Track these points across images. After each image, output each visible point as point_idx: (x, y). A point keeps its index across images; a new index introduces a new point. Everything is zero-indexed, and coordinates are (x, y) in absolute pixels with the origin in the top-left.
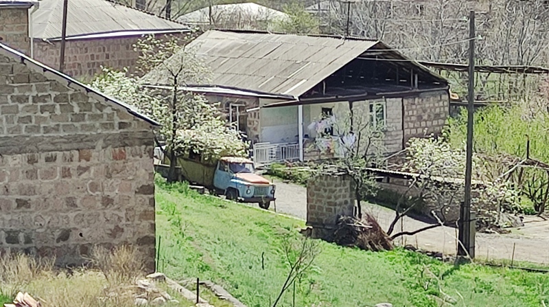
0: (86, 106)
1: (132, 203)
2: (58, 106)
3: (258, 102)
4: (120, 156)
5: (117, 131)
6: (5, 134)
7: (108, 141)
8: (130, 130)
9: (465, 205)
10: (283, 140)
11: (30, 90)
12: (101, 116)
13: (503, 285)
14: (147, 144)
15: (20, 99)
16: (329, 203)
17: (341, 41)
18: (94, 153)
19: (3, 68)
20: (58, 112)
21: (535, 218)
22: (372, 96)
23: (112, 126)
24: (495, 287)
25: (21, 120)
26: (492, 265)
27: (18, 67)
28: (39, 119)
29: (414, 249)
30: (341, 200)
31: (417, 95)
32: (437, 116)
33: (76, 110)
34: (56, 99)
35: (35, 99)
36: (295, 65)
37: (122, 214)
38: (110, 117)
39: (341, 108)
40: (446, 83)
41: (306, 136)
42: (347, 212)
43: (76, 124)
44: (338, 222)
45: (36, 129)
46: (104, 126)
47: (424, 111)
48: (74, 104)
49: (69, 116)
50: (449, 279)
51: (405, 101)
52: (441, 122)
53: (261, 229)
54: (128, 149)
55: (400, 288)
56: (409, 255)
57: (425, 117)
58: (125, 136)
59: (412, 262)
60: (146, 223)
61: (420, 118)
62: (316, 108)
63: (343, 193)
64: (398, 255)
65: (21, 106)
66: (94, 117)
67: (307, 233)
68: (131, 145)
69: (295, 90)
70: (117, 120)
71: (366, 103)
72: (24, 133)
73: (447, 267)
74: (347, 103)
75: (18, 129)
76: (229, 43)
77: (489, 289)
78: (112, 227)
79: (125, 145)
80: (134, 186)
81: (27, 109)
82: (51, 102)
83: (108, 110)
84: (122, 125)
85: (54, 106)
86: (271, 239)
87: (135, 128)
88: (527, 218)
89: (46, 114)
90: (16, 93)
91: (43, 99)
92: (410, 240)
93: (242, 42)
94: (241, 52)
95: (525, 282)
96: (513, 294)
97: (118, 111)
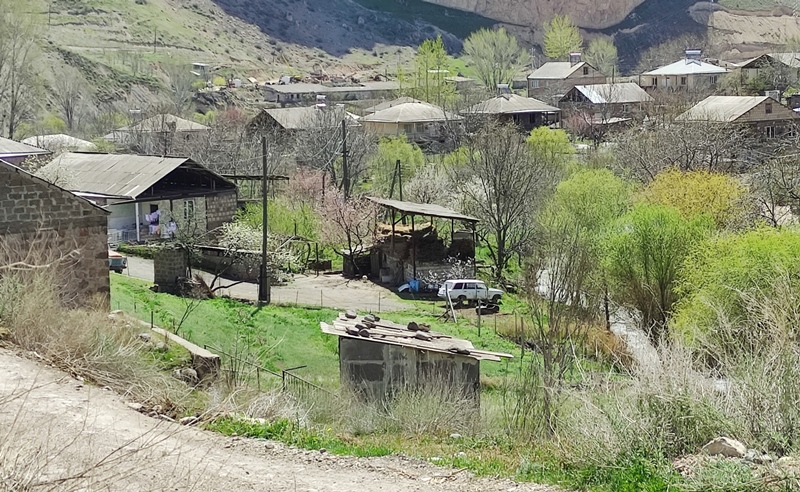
0: (61, 200)
1: (94, 265)
2: (42, 201)
3: (105, 201)
4: (85, 234)
5: (82, 217)
6: (5, 220)
7: (76, 223)
8: (91, 216)
9: (263, 267)
10: (124, 228)
11: (22, 190)
12: (71, 207)
13: (294, 319)
14: (103, 225)
15: (17, 197)
16: (170, 269)
17: (162, 159)
18: (67, 232)
19: (3, 176)
20: (42, 205)
21: (300, 275)
22: (184, 196)
23: (79, 214)
24: (289, 320)
25: (17, 210)
26: (282, 306)
27: (14, 175)
28: (29, 210)
29: (229, 298)
30: (178, 266)
31: (215, 195)
32: (229, 209)
33: (54, 203)
34: (41, 196)
35: (26, 196)
36: (130, 176)
37: (87, 272)
38: (77, 207)
39: (163, 205)
40: (234, 186)
41: (141, 224)
42: (182, 274)
43: (55, 213)
44: (176, 281)
45: (27, 216)
46: (74, 213)
47: (221, 205)
48: (53, 199)
49: (50, 208)
50: (257, 316)
51: (208, 199)
52: (232, 212)
53: (124, 288)
54: (90, 229)
55: (227, 323)
56: (227, 302)
57: (221, 210)
58: (87, 220)
59: (230, 306)
60: (103, 278)
61: (218, 210)
62: (147, 205)
63: (179, 261)
64: (220, 302)
65: (16, 201)
66: (66, 208)
67: (155, 290)
68: (93, 226)
69: (133, 192)
70: (82, 209)
71: (181, 201)
72: (19, 219)
73: (253, 309)
74: (168, 201)
75: (15, 217)
76: (80, 161)
77: (284, 321)
78: (81, 281)
79: (87, 227)
80: (95, 253)
81: (21, 203)
82: (37, 198)
83: (76, 203)
84: (85, 213)
85: (39, 201)
86: (133, 294)
87: (94, 214)
88: (296, 276)
89: (34, 207)
90: (13, 192)
91: (32, 196)
92: (226, 292)
93: (90, 160)
94: (90, 167)
95: (307, 316)
96: (302, 324)
97: (83, 203)
